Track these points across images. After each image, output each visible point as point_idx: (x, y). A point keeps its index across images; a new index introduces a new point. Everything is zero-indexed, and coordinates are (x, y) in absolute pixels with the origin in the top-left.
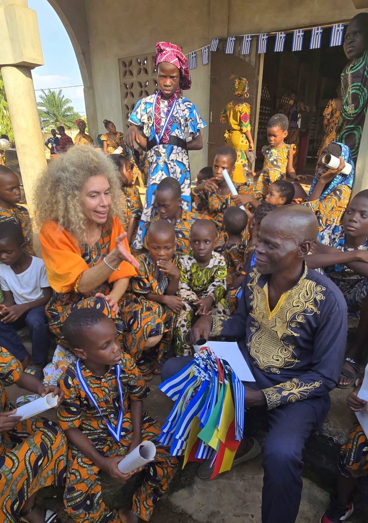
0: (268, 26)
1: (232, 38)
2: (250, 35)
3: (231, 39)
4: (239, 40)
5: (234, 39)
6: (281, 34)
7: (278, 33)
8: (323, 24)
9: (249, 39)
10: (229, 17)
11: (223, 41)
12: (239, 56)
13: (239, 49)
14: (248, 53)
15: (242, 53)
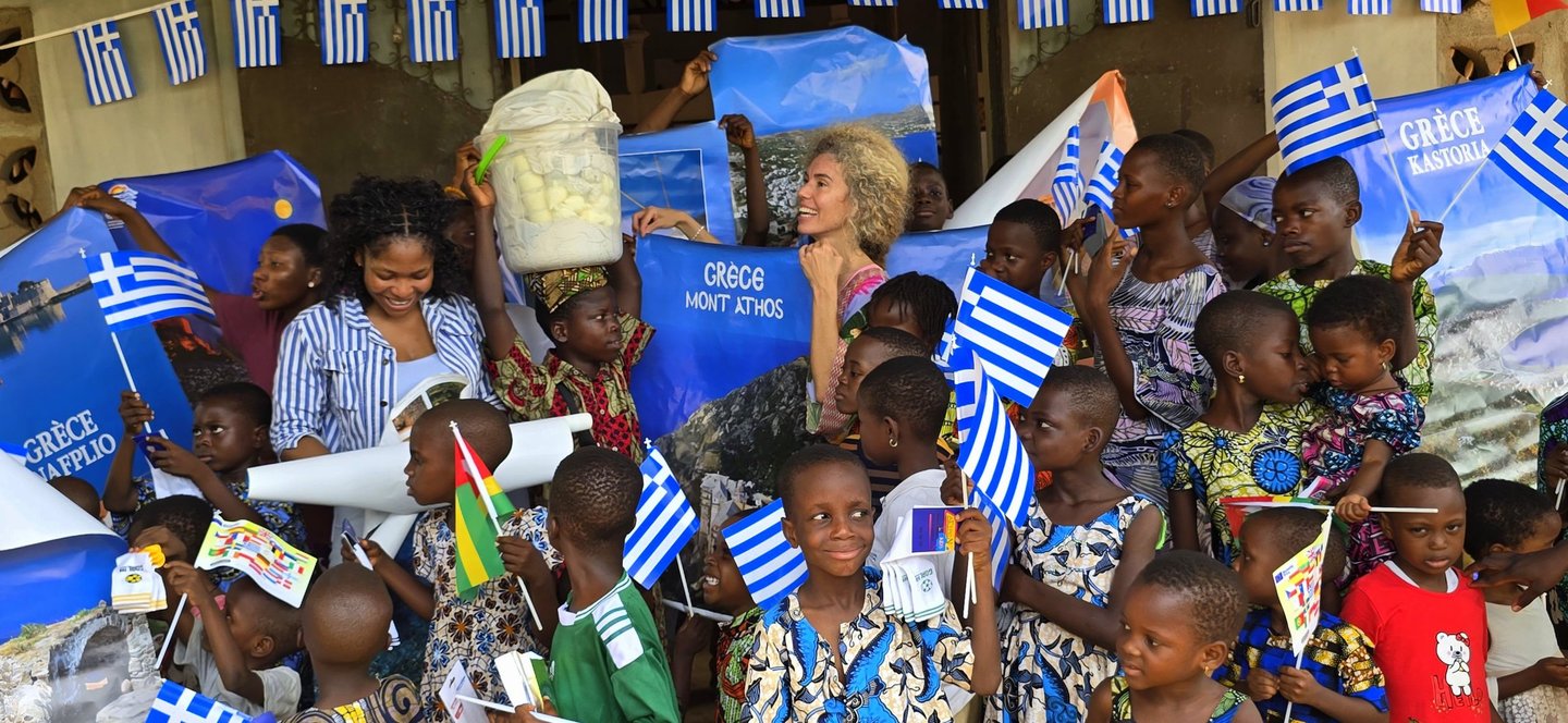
12: (400, 66)
13: (395, 36)
14: (450, 57)
15: (419, 59)
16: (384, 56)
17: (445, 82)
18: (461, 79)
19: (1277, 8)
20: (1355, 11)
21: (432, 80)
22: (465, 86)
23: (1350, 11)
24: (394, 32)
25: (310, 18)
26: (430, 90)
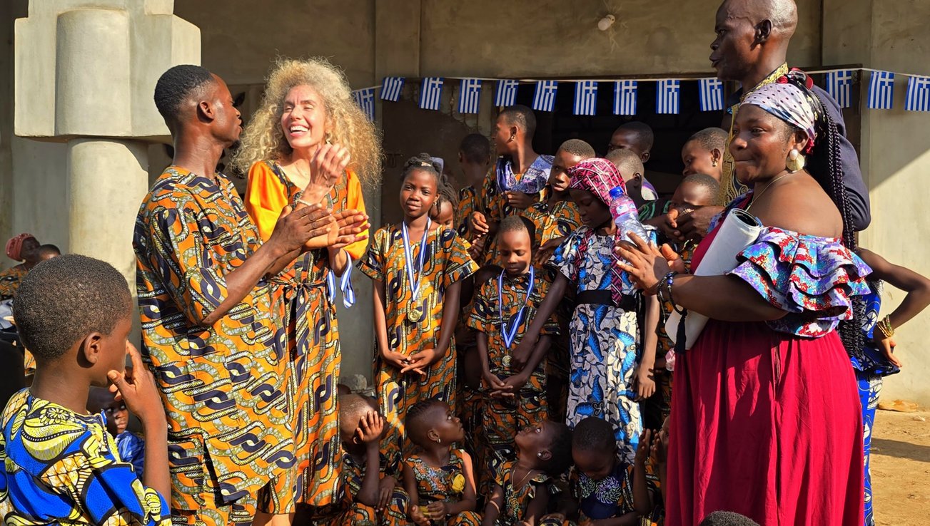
0: (517, 68)
1: (435, 79)
2: (476, 79)
3: (431, 81)
4: (452, 86)
5: (438, 82)
6: (548, 84)
7: (540, 82)
8: (637, 77)
9: (476, 86)
10: (421, 40)
11: (413, 85)
12: (452, 115)
13: (451, 102)
14: (475, 112)
15: (461, 111)
16: (446, 111)
17: (470, 123)
18: (477, 122)
19: (869, 106)
20: (909, 108)
21: (464, 122)
22: (479, 125)
23: (906, 109)
24: (451, 100)
25: (416, 92)
26: (464, 126)
